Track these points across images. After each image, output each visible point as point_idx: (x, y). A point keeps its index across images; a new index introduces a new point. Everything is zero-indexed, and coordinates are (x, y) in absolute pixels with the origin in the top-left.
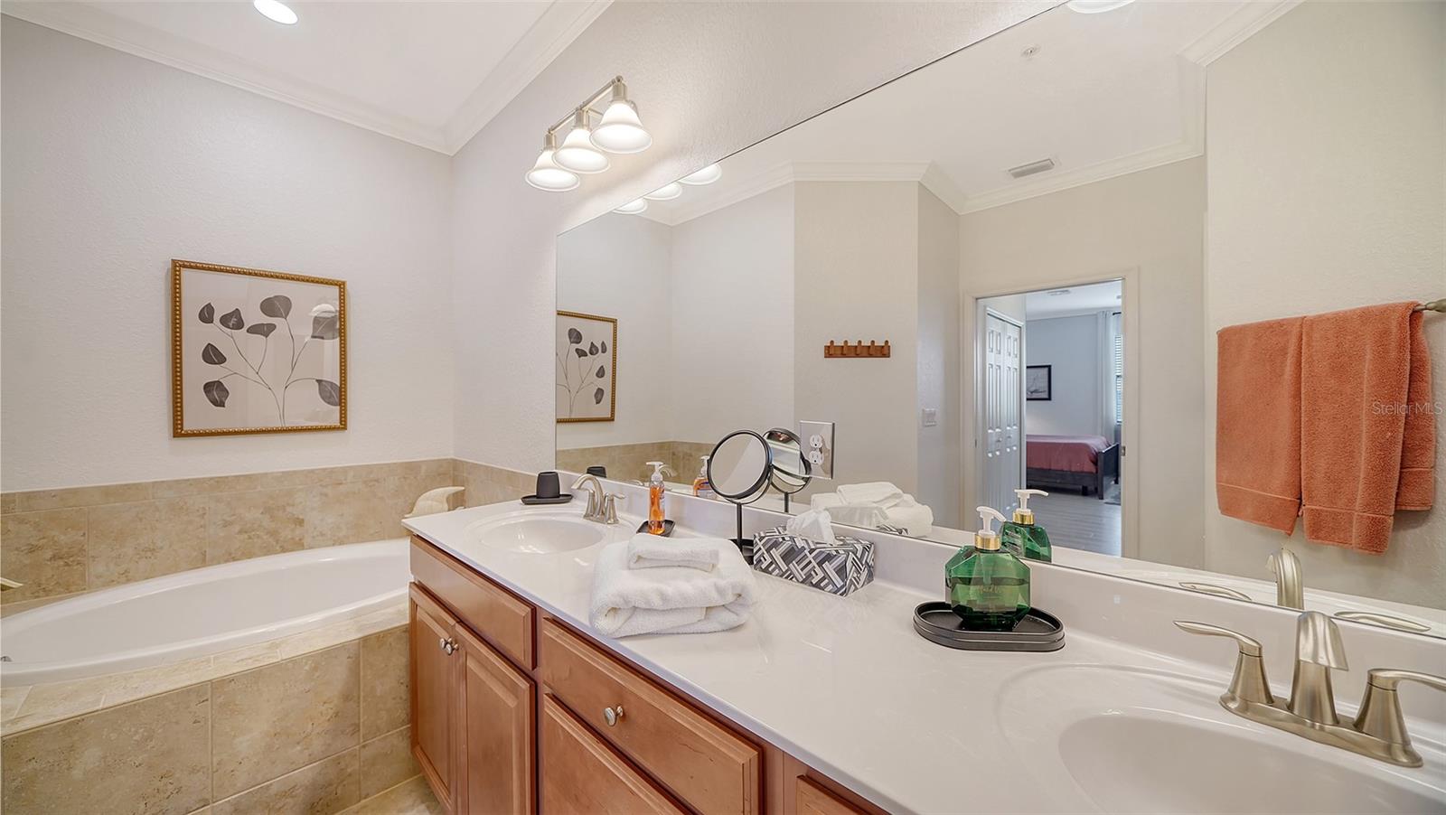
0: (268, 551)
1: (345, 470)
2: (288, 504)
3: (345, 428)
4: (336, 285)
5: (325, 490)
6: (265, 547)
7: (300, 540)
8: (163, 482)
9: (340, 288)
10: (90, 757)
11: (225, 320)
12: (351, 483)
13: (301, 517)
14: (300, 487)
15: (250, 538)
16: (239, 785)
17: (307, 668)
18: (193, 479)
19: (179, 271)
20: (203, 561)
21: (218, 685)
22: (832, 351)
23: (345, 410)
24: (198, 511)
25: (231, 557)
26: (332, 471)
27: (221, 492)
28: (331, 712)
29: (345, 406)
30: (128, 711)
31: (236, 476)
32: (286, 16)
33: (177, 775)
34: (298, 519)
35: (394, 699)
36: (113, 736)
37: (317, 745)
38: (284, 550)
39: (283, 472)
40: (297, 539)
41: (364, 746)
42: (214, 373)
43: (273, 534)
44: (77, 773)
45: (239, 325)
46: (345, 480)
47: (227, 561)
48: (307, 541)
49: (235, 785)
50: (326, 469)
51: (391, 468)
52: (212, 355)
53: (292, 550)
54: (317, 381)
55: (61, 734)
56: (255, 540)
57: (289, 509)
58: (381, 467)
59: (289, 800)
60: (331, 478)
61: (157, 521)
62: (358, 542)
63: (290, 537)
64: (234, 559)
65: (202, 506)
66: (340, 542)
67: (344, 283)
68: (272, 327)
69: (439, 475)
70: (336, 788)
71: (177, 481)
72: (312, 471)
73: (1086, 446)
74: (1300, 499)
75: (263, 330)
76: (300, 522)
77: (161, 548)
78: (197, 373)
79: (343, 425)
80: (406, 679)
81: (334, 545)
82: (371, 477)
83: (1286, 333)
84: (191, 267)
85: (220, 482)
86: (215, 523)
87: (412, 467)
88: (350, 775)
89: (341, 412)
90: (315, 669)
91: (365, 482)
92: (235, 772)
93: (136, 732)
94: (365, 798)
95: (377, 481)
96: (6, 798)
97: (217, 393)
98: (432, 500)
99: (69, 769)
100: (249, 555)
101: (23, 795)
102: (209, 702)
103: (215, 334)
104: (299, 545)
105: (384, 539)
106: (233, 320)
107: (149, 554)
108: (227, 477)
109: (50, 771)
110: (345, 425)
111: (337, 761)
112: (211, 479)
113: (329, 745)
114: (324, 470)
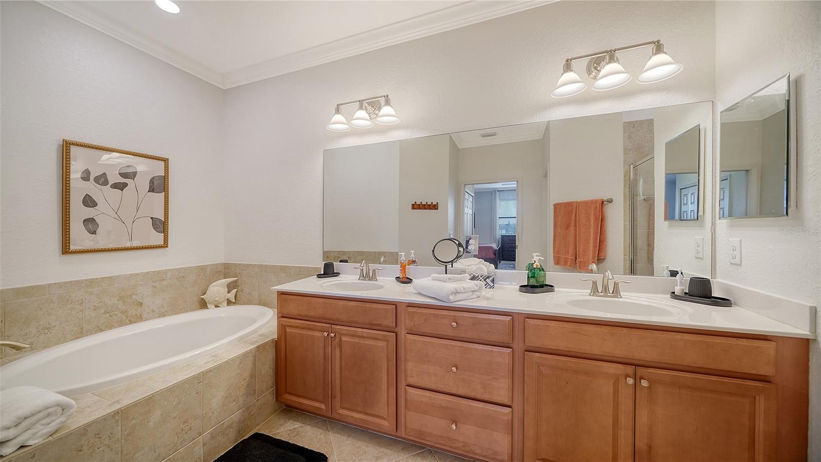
0: (121, 324)
1: (166, 272)
2: (133, 294)
3: (167, 247)
4: (163, 160)
5: (155, 284)
6: (120, 321)
7: (140, 315)
8: (55, 283)
9: (165, 163)
10: (156, 415)
11: (97, 180)
12: (169, 279)
13: (141, 301)
14: (140, 283)
15: (110, 316)
16: (213, 424)
17: (238, 363)
18: (75, 281)
19: (69, 147)
20: (81, 333)
21: (204, 374)
22: (415, 206)
23: (167, 236)
24: (78, 301)
25: (99, 329)
26: (159, 272)
27: (93, 288)
28: (246, 384)
29: (167, 233)
30: (171, 390)
31: (102, 278)
32: (174, 9)
33: (190, 421)
34: (139, 302)
35: (268, 376)
36: (166, 403)
37: (241, 400)
38: (131, 322)
39: (131, 274)
40: (139, 315)
41: (258, 400)
42: (89, 212)
43: (124, 312)
44: (151, 424)
45: (106, 183)
46: (166, 277)
47: (96, 332)
48: (144, 315)
49: (211, 424)
50: (155, 271)
51: (191, 269)
52: (89, 202)
53: (136, 322)
54: (151, 218)
55: (145, 404)
56: (114, 317)
57: (134, 297)
58: (186, 269)
59: (231, 429)
60: (157, 277)
61: (52, 309)
62: (173, 314)
63: (134, 314)
64: (101, 330)
65: (80, 298)
66: (163, 315)
67: (168, 159)
68: (125, 185)
69: (217, 272)
70: (248, 422)
71: (65, 283)
72: (148, 273)
73: (492, 247)
74: (576, 258)
75: (121, 186)
76: (141, 304)
77: (54, 327)
78: (79, 212)
79: (165, 245)
80: (273, 366)
81: (159, 317)
82: (181, 275)
83: (572, 206)
84: (77, 145)
85: (92, 282)
86: (89, 308)
87: (202, 269)
88: (252, 415)
89: (164, 237)
90: (240, 363)
91: (177, 278)
92: (212, 418)
93: (174, 400)
94: (258, 426)
95: (184, 277)
96: (123, 440)
97: (91, 224)
98: (219, 286)
99: (148, 422)
100: (111, 327)
101: (130, 438)
102: (202, 383)
103: (91, 188)
104: (140, 319)
105: (187, 311)
106: (102, 180)
107: (46, 331)
108: (96, 279)
109: (141, 424)
110: (167, 244)
111: (248, 409)
112: (87, 280)
113: (245, 401)
114: (154, 272)
